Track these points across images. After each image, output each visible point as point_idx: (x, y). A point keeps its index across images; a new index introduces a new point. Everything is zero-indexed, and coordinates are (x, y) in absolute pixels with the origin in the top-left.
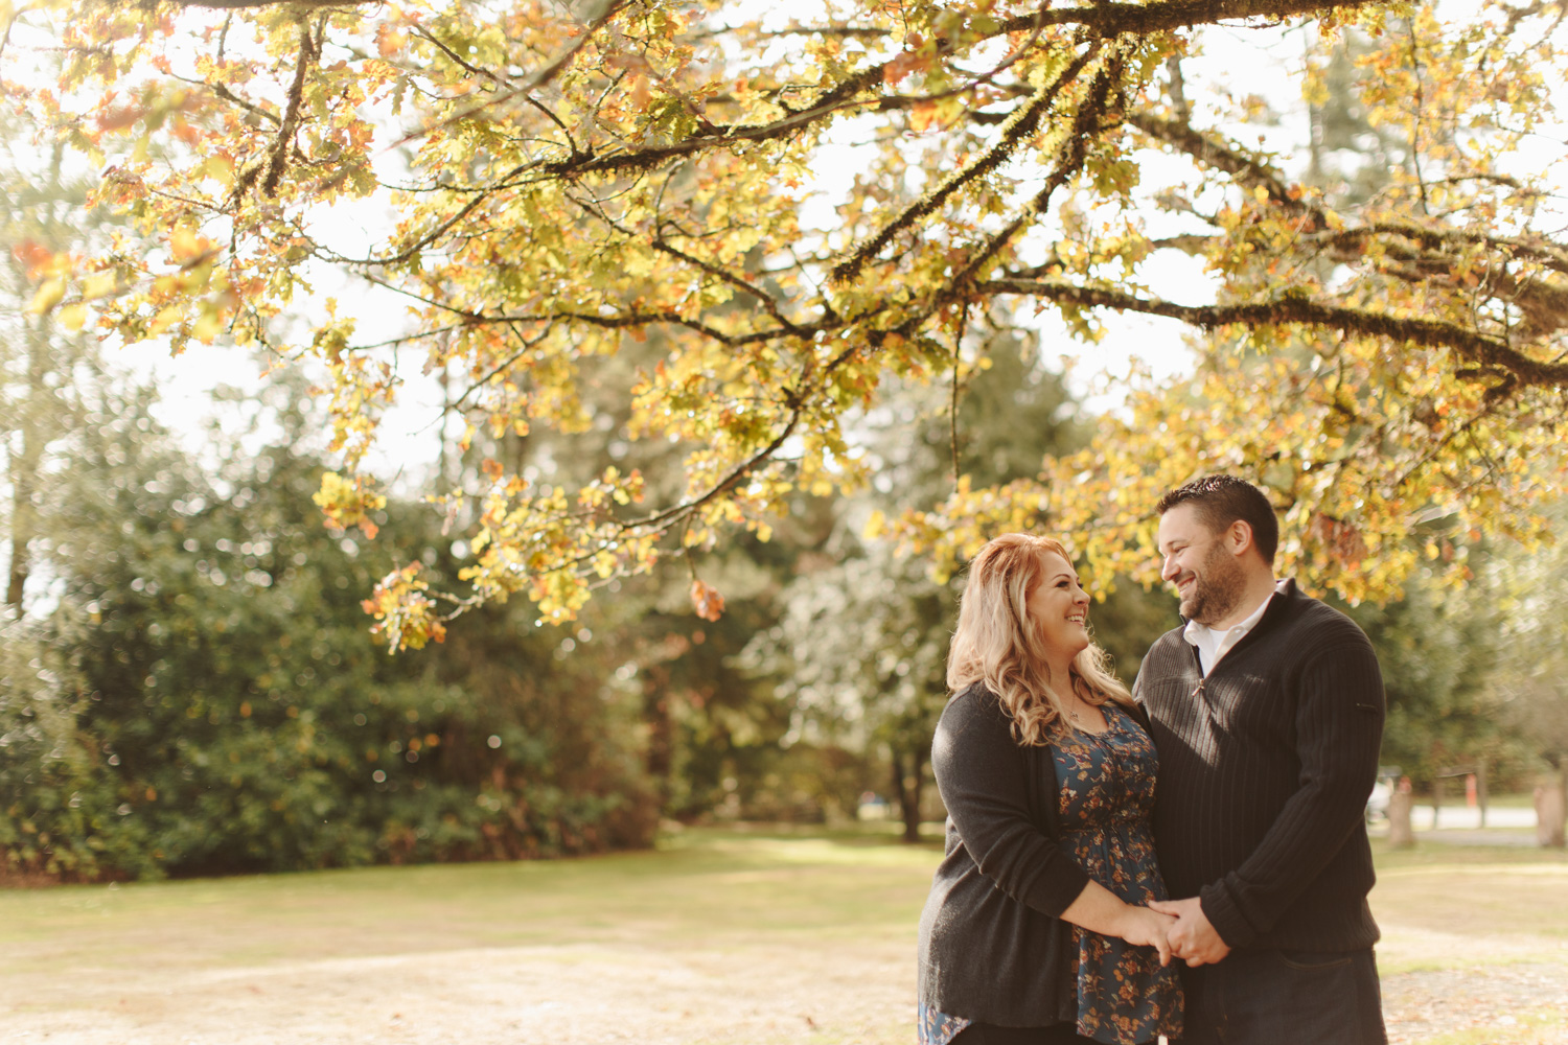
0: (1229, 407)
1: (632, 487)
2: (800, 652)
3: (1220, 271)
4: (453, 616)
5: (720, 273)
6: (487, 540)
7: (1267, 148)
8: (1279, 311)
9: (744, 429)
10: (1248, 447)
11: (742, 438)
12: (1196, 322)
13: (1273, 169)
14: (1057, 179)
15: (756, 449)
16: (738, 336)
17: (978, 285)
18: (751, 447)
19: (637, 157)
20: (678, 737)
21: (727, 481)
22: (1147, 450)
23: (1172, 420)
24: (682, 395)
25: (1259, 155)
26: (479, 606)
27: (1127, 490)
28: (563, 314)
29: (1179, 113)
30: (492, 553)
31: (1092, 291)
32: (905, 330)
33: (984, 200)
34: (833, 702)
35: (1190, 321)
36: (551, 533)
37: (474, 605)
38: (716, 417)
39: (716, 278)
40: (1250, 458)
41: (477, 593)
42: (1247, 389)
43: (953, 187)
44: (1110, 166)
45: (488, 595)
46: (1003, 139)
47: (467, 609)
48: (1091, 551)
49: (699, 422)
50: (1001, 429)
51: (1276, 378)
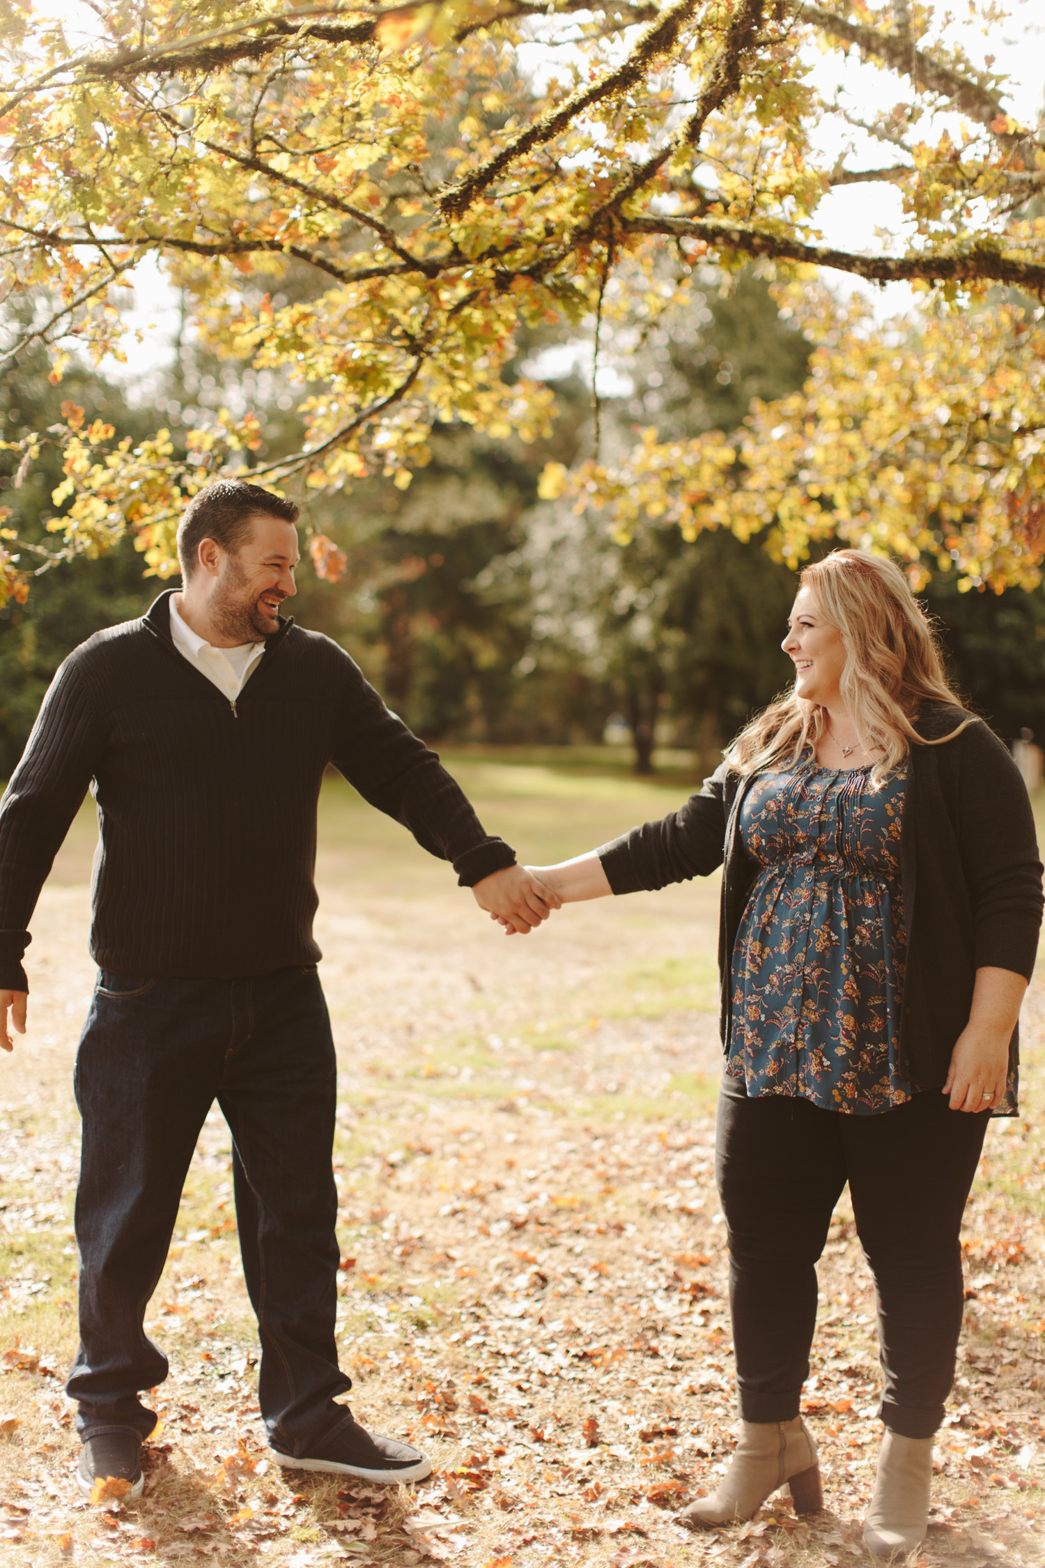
0: (944, 357)
1: (245, 432)
2: (538, 579)
3: (913, 214)
4: (39, 572)
5: (326, 199)
6: (70, 491)
7: (995, 70)
8: (964, 265)
9: (362, 376)
10: (957, 406)
11: (361, 384)
12: (868, 276)
13: (1001, 94)
14: (711, 101)
15: (377, 398)
16: (354, 270)
17: (625, 222)
18: (370, 395)
19: (198, 58)
20: (418, 658)
21: (343, 433)
22: (859, 400)
23: (883, 368)
24: (288, 336)
25: (984, 78)
26: (69, 560)
27: (827, 448)
28: (152, 238)
29: (899, 26)
30: (78, 506)
31: (754, 234)
32: (535, 273)
33: (621, 124)
34: (568, 631)
35: (863, 274)
36: (150, 482)
37: (64, 559)
38: (330, 361)
39: (322, 204)
40: (957, 418)
41: (66, 546)
42: (966, 338)
43: (576, 109)
44: (773, 89)
45: (80, 549)
46: (636, 53)
47: (56, 563)
48: (783, 512)
49: (310, 366)
50: (755, 355)
51: (998, 326)
